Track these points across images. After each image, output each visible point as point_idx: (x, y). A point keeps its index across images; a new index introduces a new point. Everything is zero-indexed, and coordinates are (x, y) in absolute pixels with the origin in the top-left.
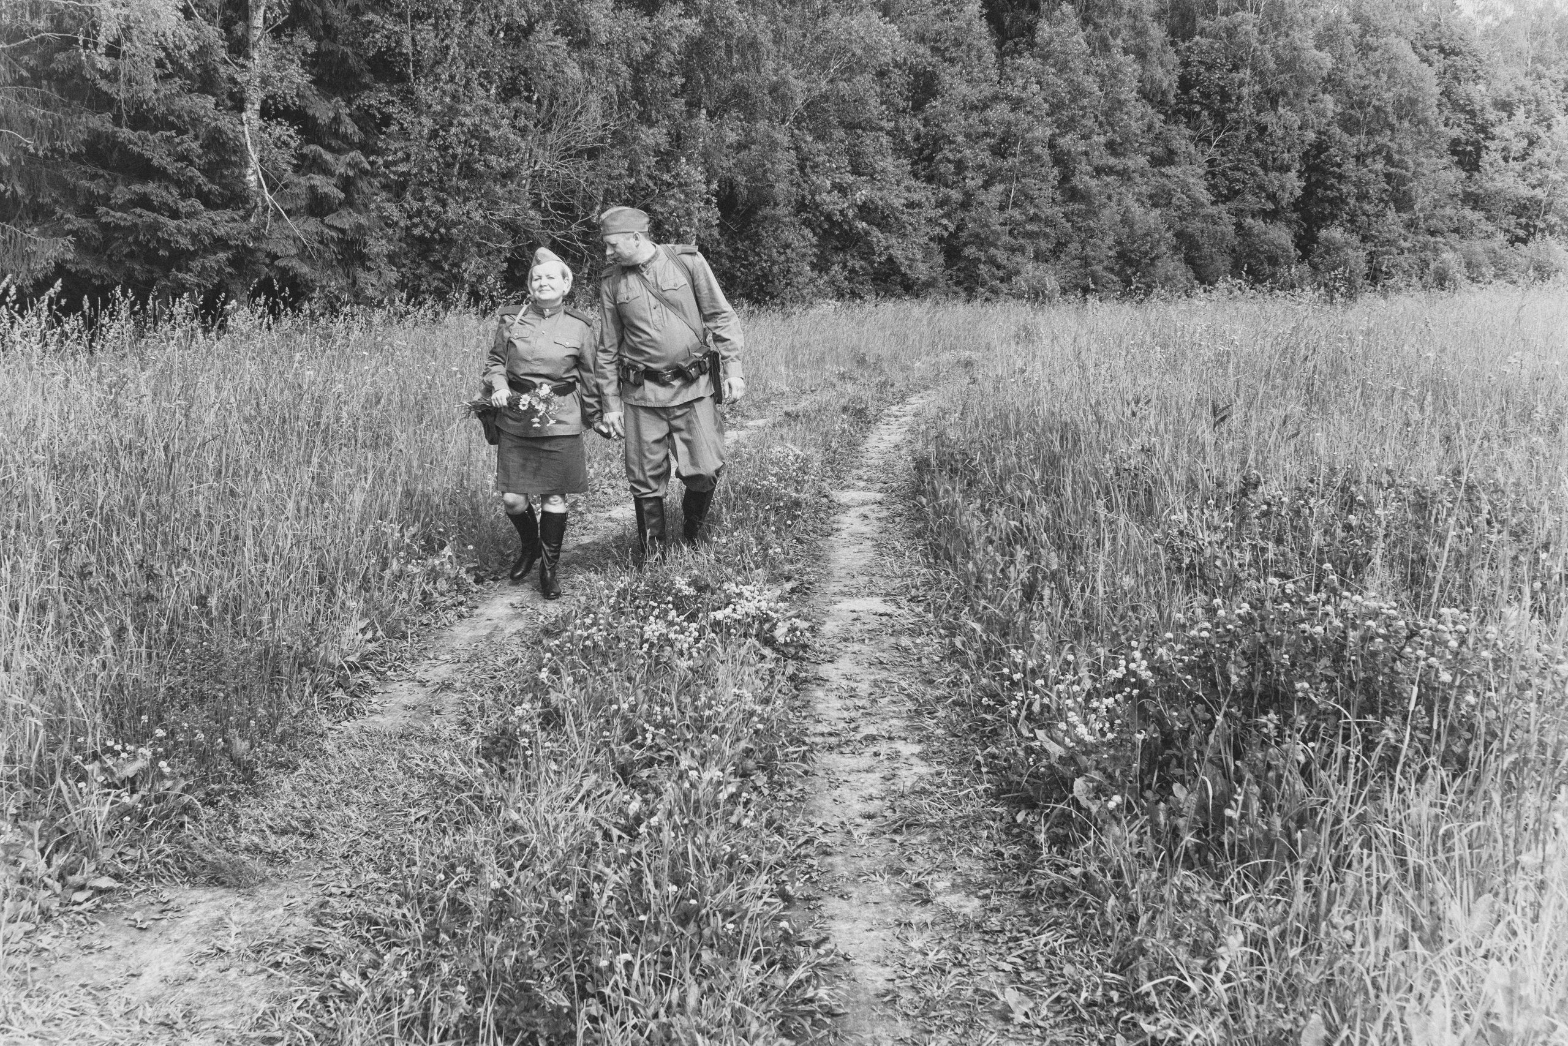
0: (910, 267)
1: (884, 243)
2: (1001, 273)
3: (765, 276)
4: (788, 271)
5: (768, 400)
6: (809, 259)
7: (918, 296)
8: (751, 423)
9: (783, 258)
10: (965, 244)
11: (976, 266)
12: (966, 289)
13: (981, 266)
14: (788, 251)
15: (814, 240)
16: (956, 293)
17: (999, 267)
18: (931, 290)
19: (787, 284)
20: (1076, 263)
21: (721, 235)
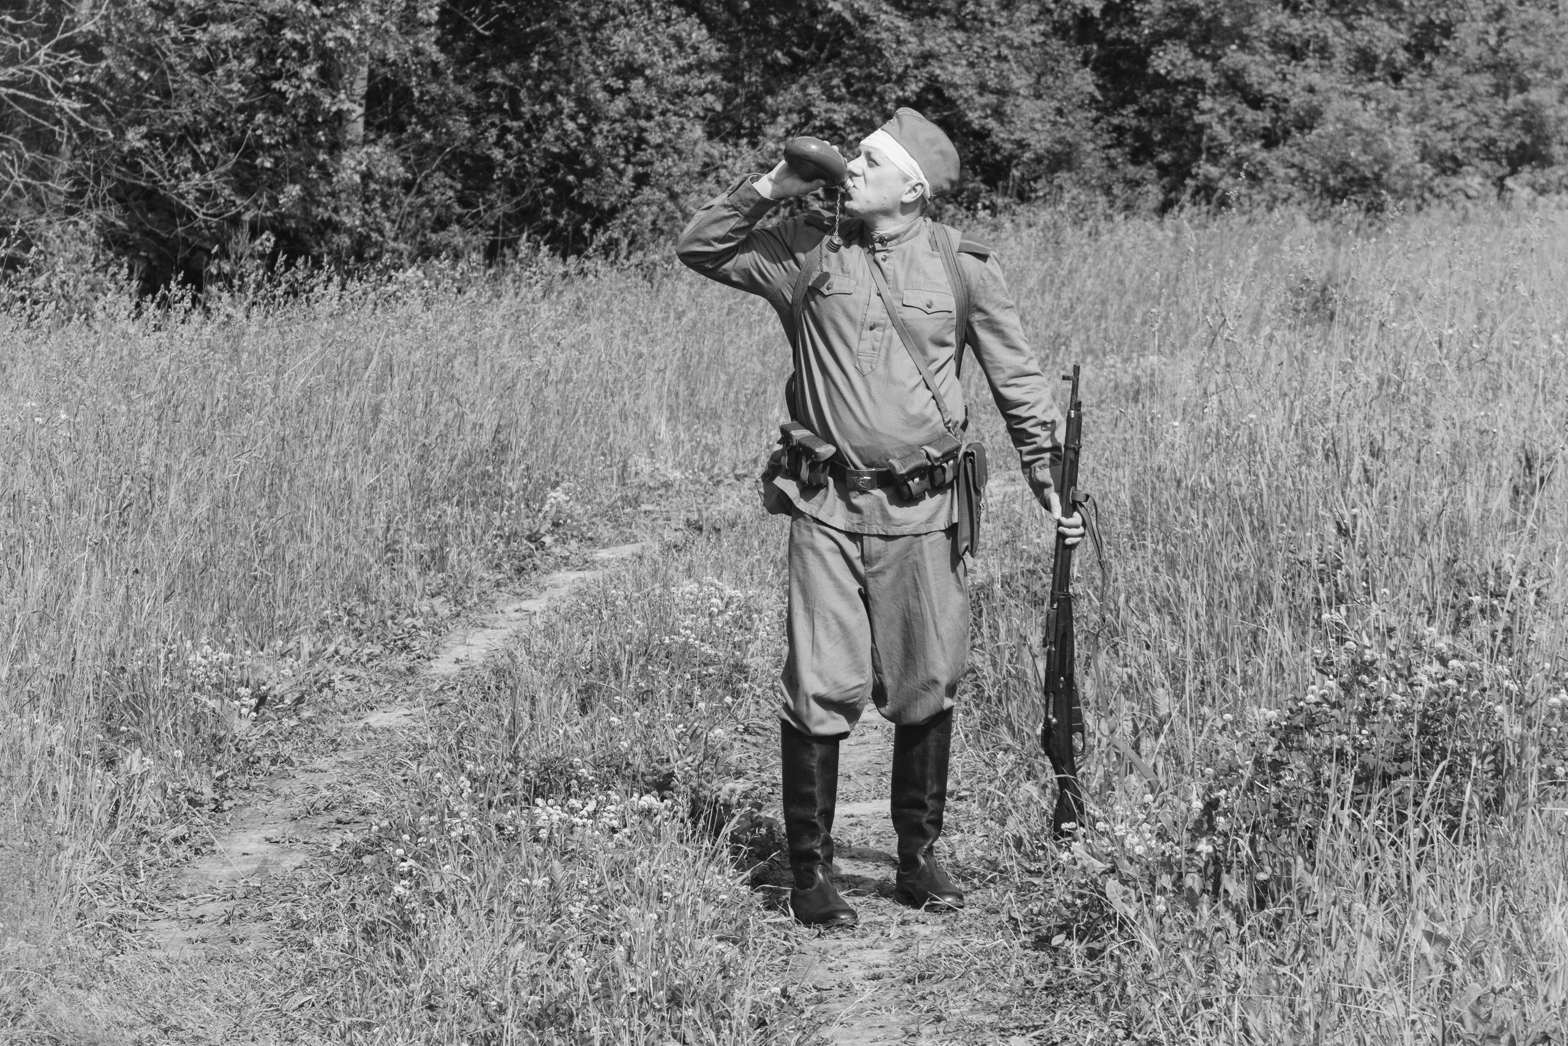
0: (998, 113)
1: (913, 45)
2: (1263, 119)
3: (572, 159)
4: (640, 142)
5: (636, 502)
6: (696, 105)
7: (1023, 197)
8: (603, 554)
9: (620, 104)
10: (1157, 39)
11: (1192, 104)
12: (1163, 170)
13: (1206, 103)
14: (638, 83)
15: (712, 51)
16: (1134, 184)
17: (1256, 102)
18: (1062, 177)
19: (641, 180)
20: (1483, 82)
21: (443, 45)
